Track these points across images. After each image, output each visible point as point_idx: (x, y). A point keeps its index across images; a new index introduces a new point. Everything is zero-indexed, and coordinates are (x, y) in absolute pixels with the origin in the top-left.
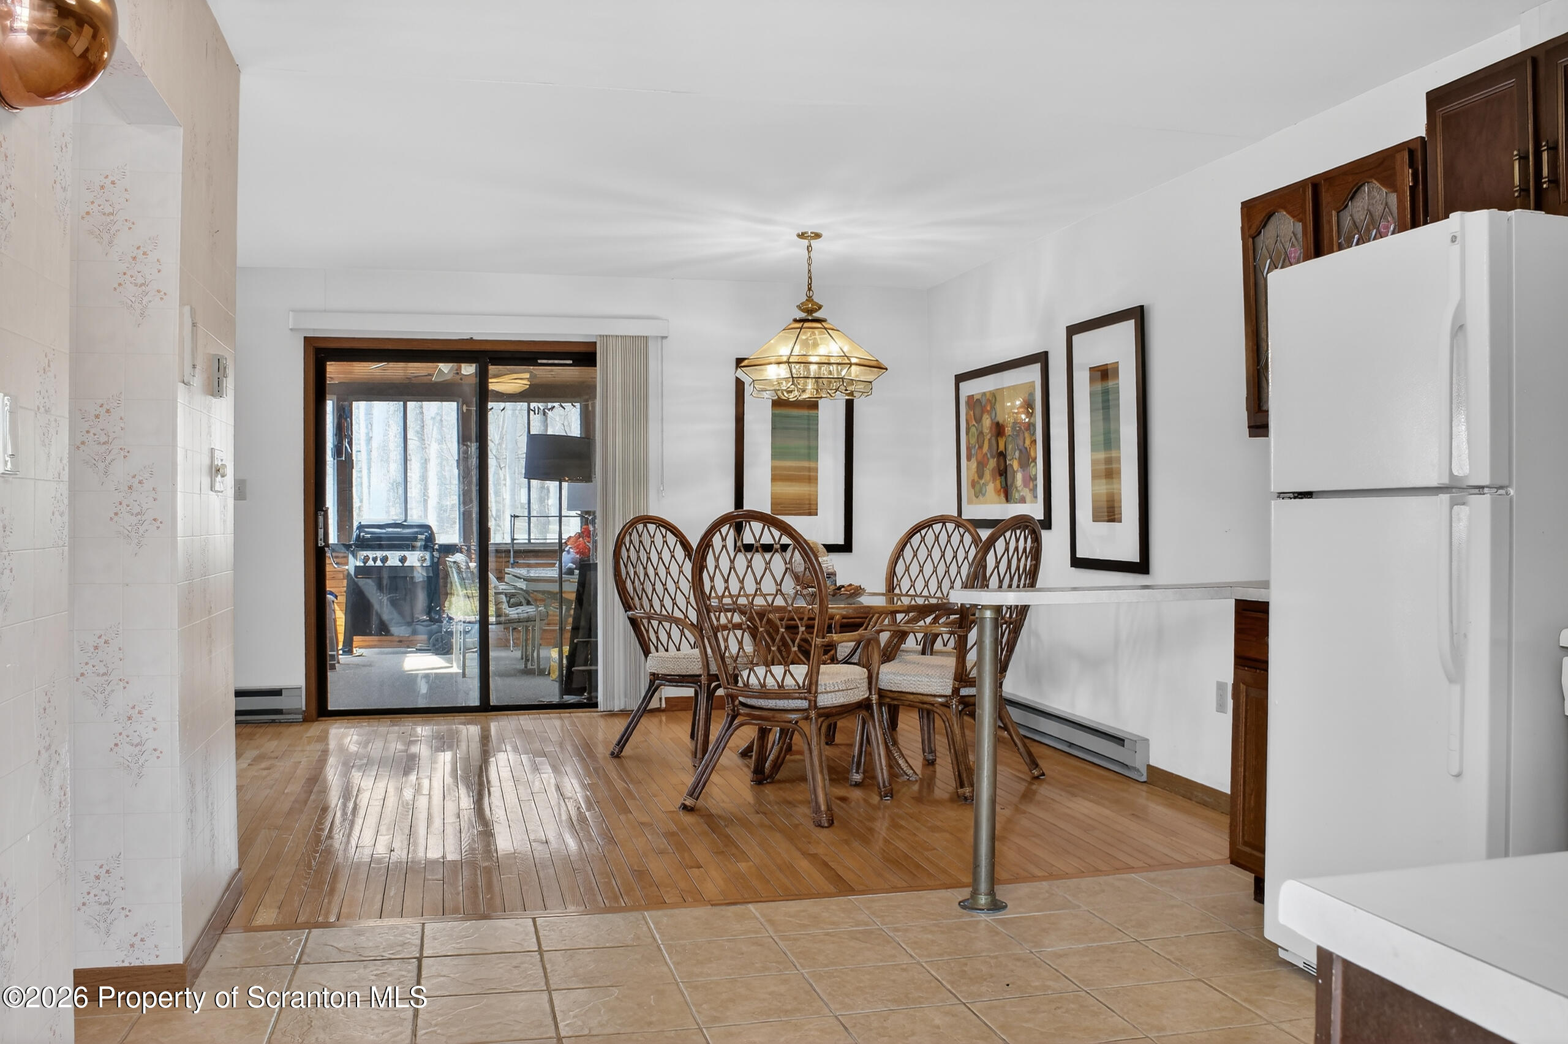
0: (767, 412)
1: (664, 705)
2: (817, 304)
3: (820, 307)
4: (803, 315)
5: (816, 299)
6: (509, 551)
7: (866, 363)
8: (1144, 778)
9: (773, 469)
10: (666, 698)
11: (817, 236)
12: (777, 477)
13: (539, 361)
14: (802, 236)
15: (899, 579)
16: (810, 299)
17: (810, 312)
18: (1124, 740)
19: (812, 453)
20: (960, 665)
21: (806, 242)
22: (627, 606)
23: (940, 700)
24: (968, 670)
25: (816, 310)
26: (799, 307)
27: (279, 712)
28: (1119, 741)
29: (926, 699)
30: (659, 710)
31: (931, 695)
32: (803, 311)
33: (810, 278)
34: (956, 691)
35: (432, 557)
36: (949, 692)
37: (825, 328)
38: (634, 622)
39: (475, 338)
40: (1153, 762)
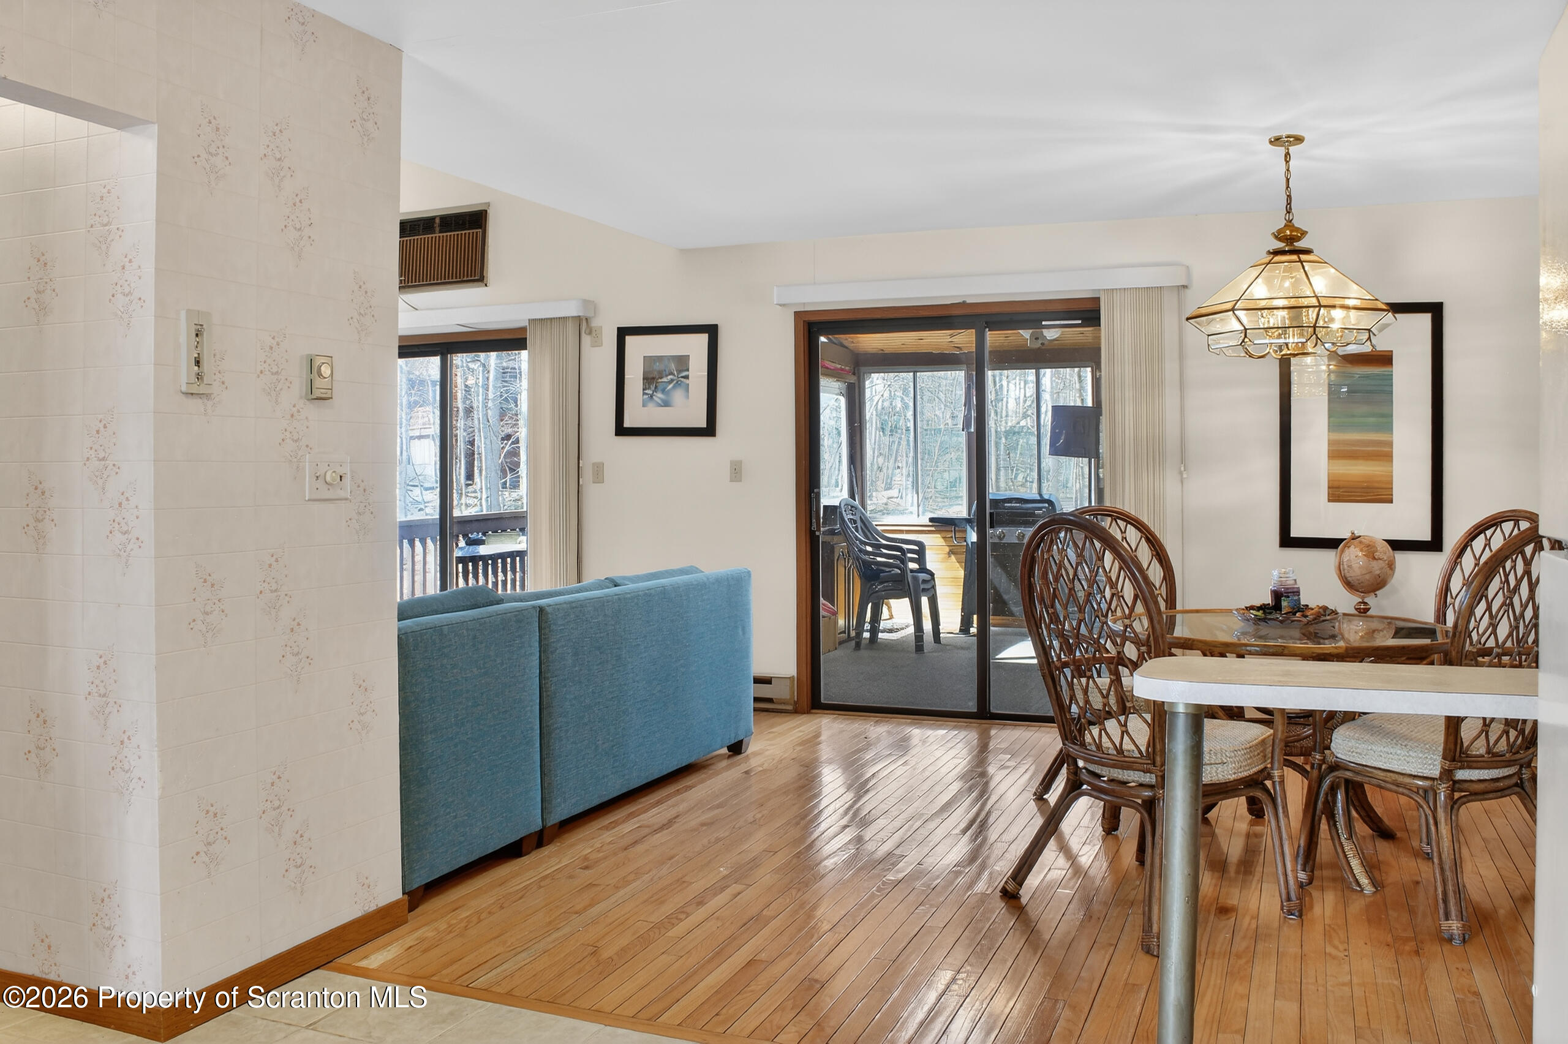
0: (1322, 371)
2: (1298, 230)
3: (1304, 233)
4: (1280, 245)
5: (1297, 223)
9: (1331, 443)
11: (1299, 140)
12: (1336, 453)
13: (1043, 323)
14: (1276, 141)
15: (1454, 596)
16: (1289, 224)
17: (1290, 240)
19: (1385, 422)
20: (1452, 738)
21: (1281, 151)
23: (1420, 783)
24: (1465, 745)
25: (1299, 239)
26: (1276, 237)
27: (770, 700)
29: (1401, 779)
31: (1411, 776)
32: (1280, 239)
33: (1289, 196)
34: (1447, 774)
36: (1436, 773)
37: (1301, 262)
39: (969, 301)
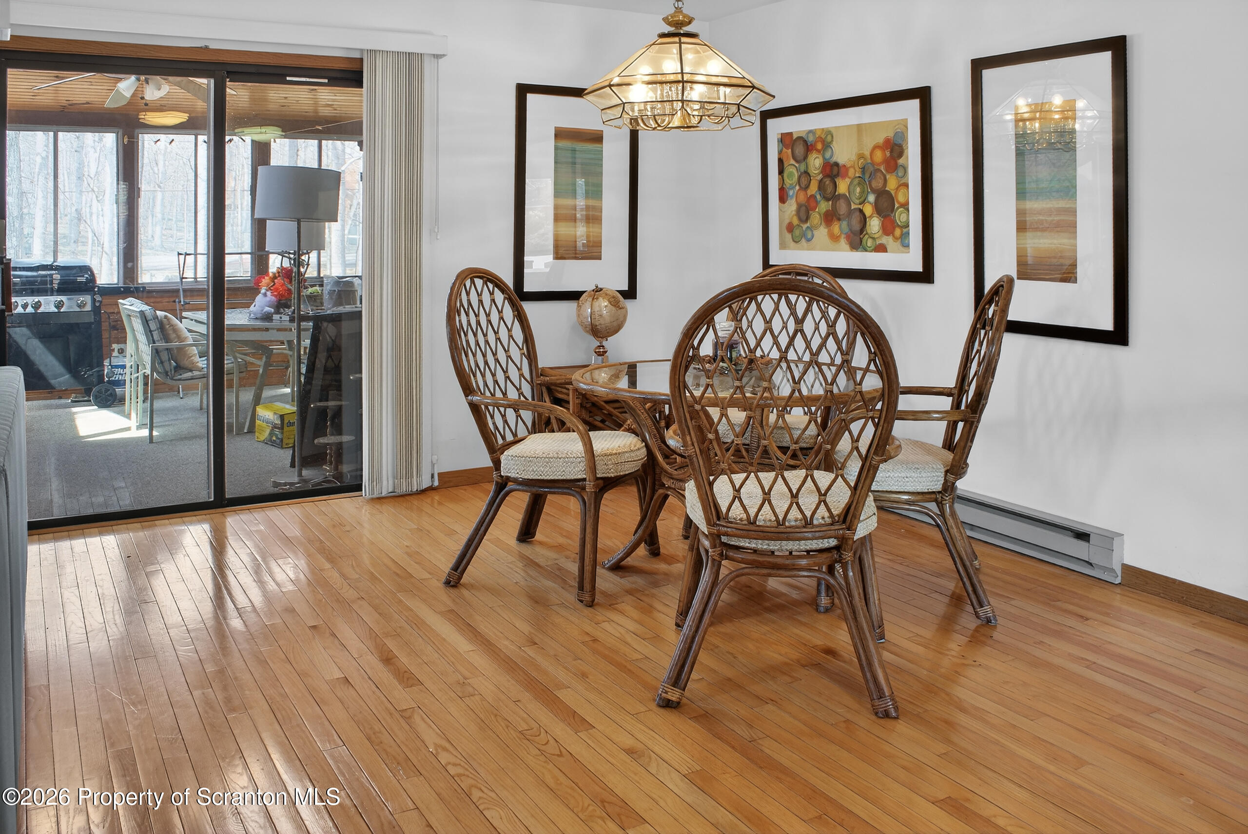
0: (550, 143)
1: (436, 483)
6: (178, 291)
7: (734, 81)
8: (1118, 581)
9: (556, 207)
10: (439, 474)
12: (559, 217)
13: (289, 78)
17: (679, 25)
18: (1088, 535)
19: (595, 191)
20: (959, 456)
22: (468, 390)
28: (1083, 536)
30: (431, 489)
34: (952, 487)
35: (94, 301)
36: (939, 487)
38: (475, 408)
40: (1128, 561)
